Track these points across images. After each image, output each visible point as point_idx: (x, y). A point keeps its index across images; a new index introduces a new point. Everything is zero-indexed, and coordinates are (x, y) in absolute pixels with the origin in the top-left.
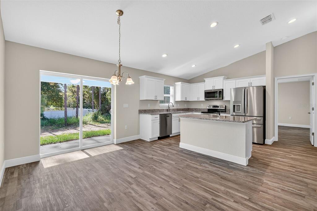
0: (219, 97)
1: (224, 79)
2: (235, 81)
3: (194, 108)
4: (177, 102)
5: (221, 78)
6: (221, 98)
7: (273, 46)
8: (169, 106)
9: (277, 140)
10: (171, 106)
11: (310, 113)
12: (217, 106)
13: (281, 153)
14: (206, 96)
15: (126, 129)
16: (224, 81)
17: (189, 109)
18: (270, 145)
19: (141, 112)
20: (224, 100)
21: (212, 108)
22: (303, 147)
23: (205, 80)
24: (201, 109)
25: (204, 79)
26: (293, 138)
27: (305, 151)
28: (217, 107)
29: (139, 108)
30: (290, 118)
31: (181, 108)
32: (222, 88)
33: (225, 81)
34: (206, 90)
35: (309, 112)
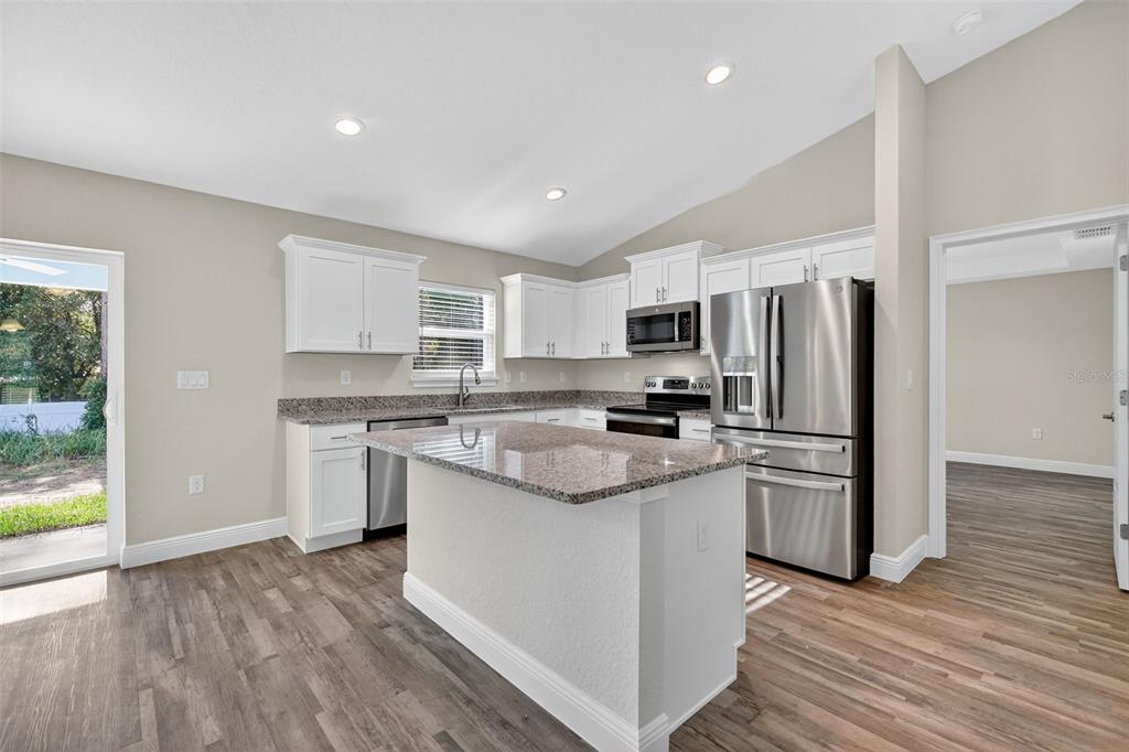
0: (681, 339)
1: (704, 254)
2: (745, 260)
3: (596, 389)
4: (510, 365)
5: (692, 251)
6: (690, 344)
7: (923, 83)
8: (461, 381)
9: (939, 552)
10: (469, 381)
11: (1111, 418)
12: (680, 382)
13: (931, 647)
14: (632, 338)
15: (191, 492)
16: (703, 266)
17: (579, 392)
18: (893, 587)
19: (291, 409)
20: (702, 352)
21: (659, 389)
22: (1067, 606)
23: (629, 264)
24: (623, 393)
25: (628, 259)
26: (1033, 537)
27: (1073, 638)
28: (683, 383)
29: (279, 391)
30: (1035, 432)
31: (535, 390)
32: (695, 299)
33: (707, 263)
34: (632, 307)
35: (1109, 414)
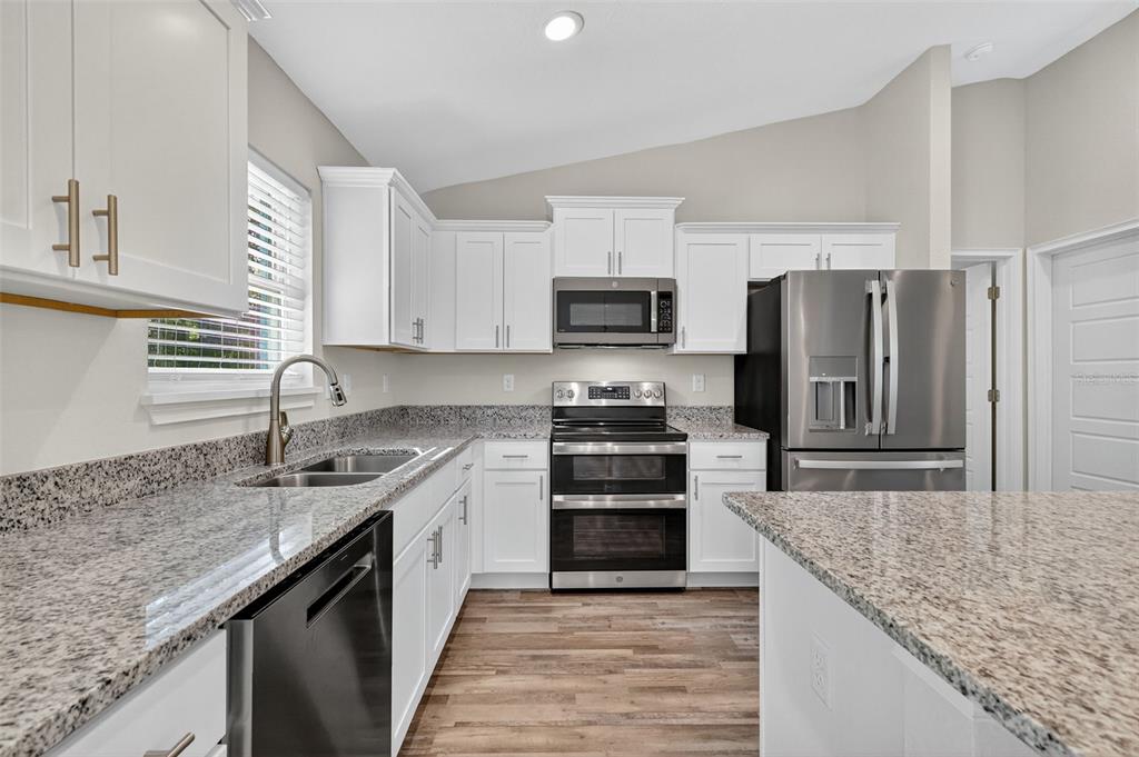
0: (659, 331)
2: (741, 238)
3: (445, 403)
4: (335, 358)
5: (662, 212)
8: (273, 399)
12: (616, 388)
14: (562, 322)
16: (679, 232)
17: (403, 410)
20: (678, 349)
21: (581, 399)
23: (551, 208)
24: (503, 408)
25: (550, 199)
28: (622, 390)
32: (668, 275)
33: (687, 231)
